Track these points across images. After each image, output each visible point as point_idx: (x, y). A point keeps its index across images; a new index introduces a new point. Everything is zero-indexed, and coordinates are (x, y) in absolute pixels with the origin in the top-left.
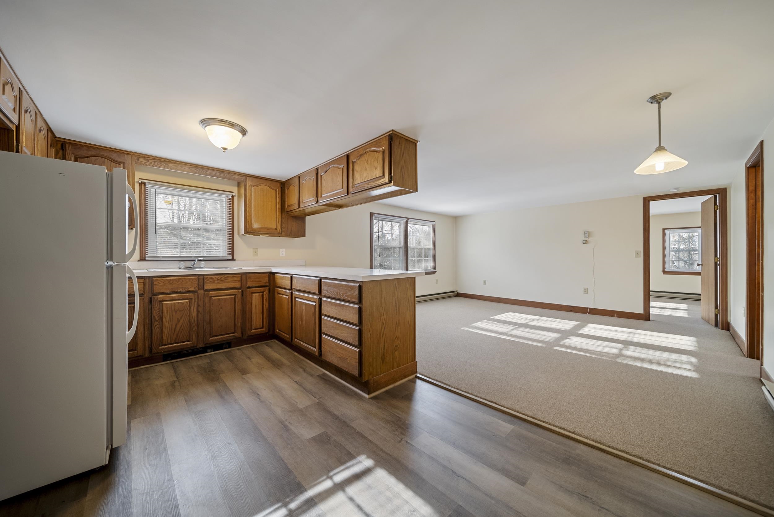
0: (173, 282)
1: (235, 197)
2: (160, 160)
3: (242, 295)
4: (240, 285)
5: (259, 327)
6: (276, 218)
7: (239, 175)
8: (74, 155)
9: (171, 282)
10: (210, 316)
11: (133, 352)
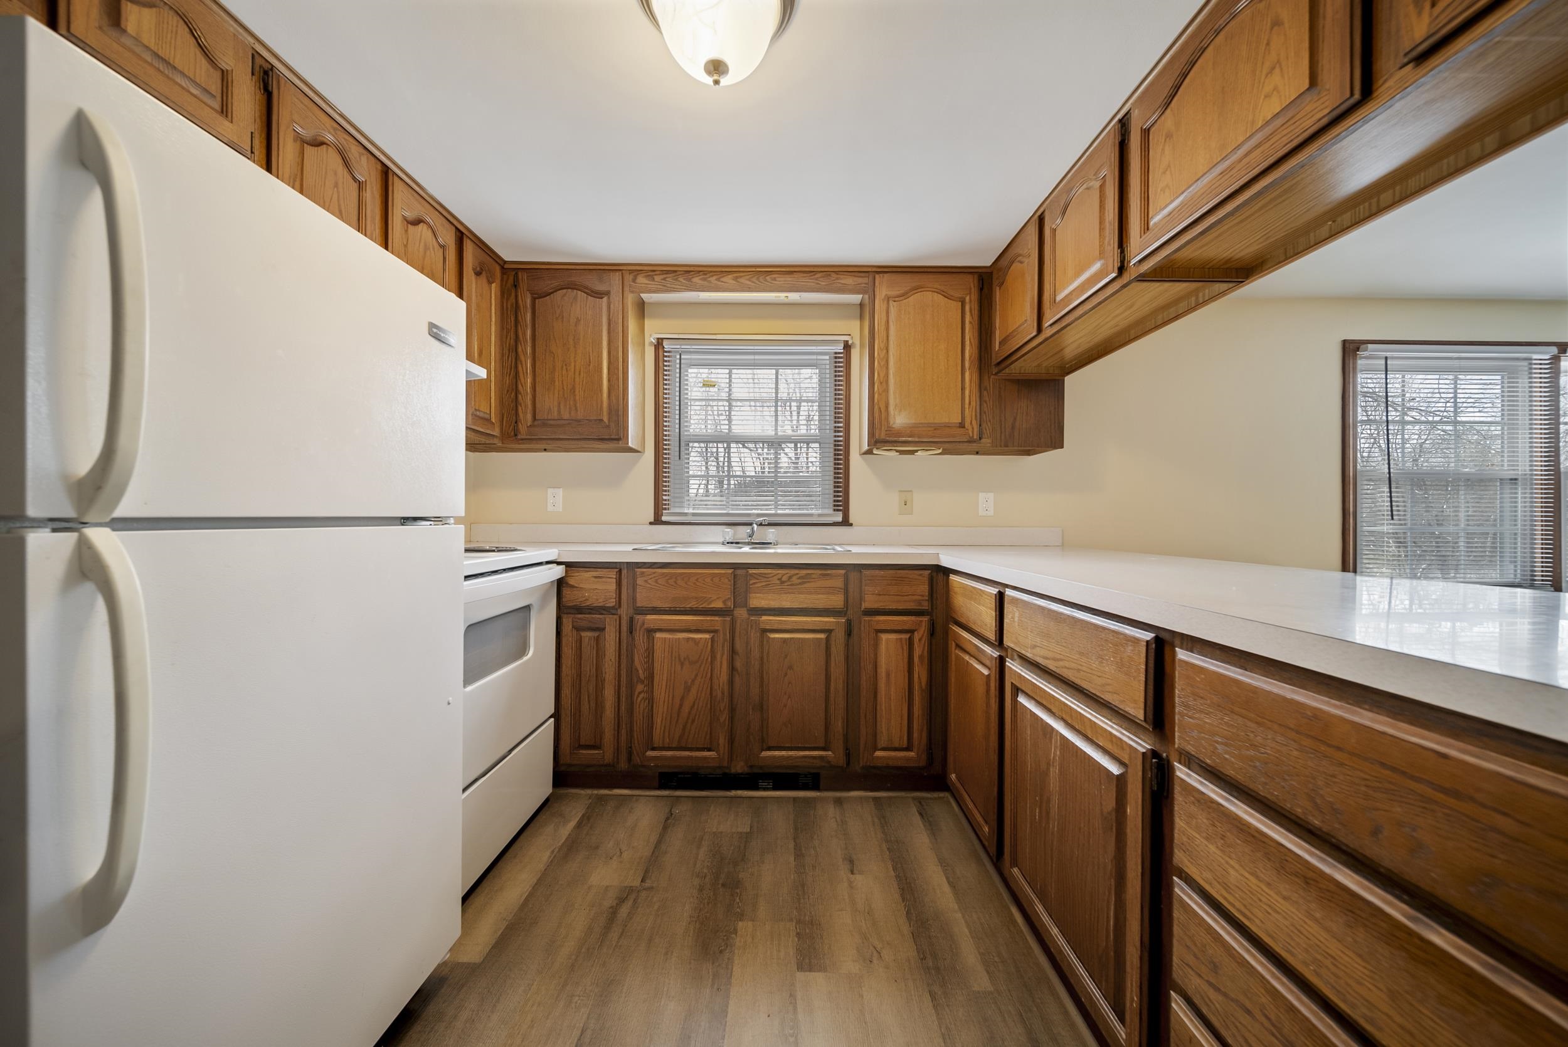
0: (675, 582)
1: (852, 350)
2: (676, 271)
3: (849, 633)
4: (842, 603)
5: (897, 745)
6: (963, 389)
7: (856, 274)
8: (531, 294)
9: (671, 582)
10: (761, 686)
11: (597, 752)
